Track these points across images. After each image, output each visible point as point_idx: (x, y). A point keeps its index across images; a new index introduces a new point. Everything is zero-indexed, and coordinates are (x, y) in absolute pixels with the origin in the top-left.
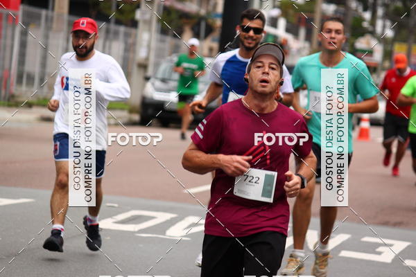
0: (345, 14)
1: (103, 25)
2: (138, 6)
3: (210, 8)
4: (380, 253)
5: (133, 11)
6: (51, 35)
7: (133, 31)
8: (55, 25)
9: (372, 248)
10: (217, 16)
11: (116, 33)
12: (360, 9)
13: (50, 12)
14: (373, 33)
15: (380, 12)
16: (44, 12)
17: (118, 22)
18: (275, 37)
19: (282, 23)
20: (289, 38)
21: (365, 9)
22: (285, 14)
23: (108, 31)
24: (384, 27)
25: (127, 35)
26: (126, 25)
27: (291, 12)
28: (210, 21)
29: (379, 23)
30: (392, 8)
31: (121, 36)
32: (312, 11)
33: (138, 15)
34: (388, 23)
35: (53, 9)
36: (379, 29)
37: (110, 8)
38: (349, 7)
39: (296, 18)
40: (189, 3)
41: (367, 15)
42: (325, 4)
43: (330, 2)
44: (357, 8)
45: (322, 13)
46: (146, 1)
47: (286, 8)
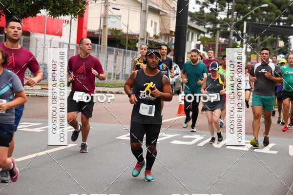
0: (229, 42)
1: (123, 50)
2: (138, 42)
3: (170, 41)
5: (136, 44)
6: (99, 55)
7: (136, 52)
8: (101, 51)
10: (172, 44)
11: (128, 53)
12: (236, 40)
13: (99, 45)
15: (245, 40)
16: (96, 45)
17: (129, 49)
19: (202, 46)
21: (238, 40)
22: (203, 43)
23: (125, 53)
24: (247, 47)
25: (133, 54)
26: (133, 50)
27: (205, 42)
28: (169, 47)
29: (244, 45)
30: (250, 38)
31: (131, 55)
32: (215, 42)
33: (138, 45)
34: (249, 46)
35: (101, 44)
37: (126, 42)
38: (231, 39)
39: (208, 45)
40: (160, 40)
41: (239, 43)
42: (220, 39)
43: (223, 37)
44: (235, 40)
45: (219, 42)
46: (141, 39)
47: (203, 40)
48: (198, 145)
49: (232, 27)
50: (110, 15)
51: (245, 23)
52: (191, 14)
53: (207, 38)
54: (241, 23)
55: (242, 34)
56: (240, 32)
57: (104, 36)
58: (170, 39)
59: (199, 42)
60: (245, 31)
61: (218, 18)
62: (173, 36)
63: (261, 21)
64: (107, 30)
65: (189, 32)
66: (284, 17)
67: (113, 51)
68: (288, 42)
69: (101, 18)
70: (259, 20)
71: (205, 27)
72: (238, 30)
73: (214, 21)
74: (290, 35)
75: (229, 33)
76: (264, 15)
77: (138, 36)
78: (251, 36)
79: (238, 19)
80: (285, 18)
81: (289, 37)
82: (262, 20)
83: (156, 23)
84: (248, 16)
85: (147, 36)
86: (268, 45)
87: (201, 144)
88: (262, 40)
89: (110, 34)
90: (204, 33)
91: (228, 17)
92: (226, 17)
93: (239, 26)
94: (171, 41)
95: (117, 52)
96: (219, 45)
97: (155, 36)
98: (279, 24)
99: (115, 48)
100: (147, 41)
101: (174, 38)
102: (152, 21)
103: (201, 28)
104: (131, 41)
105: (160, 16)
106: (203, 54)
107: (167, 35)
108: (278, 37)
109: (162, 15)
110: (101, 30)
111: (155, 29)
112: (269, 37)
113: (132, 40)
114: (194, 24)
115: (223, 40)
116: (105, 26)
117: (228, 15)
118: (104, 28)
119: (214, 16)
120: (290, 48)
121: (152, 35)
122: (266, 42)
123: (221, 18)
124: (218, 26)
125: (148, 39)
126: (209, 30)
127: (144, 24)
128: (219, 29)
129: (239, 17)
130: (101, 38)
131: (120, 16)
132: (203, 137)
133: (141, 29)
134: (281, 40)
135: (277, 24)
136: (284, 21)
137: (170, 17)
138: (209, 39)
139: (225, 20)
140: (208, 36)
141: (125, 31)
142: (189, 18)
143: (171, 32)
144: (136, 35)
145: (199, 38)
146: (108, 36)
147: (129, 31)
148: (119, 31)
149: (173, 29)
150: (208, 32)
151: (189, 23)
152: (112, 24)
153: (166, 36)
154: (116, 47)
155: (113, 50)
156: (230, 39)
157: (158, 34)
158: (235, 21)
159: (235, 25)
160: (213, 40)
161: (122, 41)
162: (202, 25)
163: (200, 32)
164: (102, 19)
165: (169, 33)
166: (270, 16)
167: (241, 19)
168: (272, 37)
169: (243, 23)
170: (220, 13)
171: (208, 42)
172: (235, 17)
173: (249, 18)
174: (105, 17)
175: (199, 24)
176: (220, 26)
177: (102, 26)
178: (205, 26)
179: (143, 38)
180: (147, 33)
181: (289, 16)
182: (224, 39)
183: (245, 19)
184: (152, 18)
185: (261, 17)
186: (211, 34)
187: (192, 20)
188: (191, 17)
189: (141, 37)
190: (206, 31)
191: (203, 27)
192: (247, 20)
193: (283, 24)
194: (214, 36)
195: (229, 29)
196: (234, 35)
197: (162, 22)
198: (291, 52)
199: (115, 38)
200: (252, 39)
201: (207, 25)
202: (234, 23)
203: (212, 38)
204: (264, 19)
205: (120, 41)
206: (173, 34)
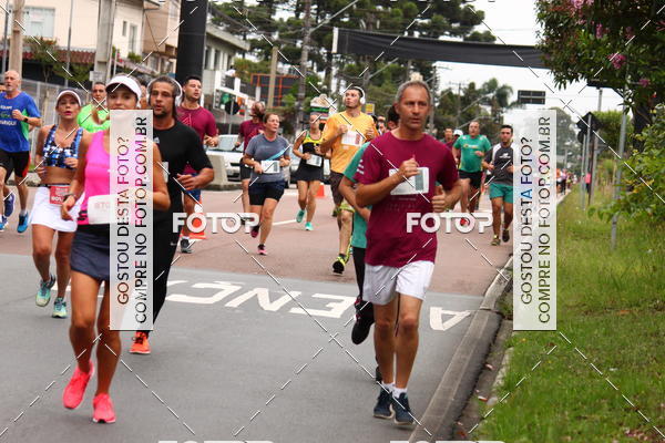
2: (92, 69)
3: (165, 69)
4: (330, 309)
5: (88, 73)
9: (322, 304)
12: (315, 68)
14: (327, 92)
15: (335, 70)
18: (231, 96)
19: (237, 82)
20: (245, 96)
21: (320, 69)
22: (240, 74)
24: (338, 86)
27: (246, 72)
29: (334, 82)
32: (268, 71)
33: (92, 77)
34: (343, 83)
36: (333, 88)
38: (304, 67)
39: (251, 79)
40: (143, 65)
41: (322, 75)
42: (280, 65)
43: (285, 62)
44: (312, 68)
45: (277, 73)
46: (100, 63)
47: (241, 68)
48: (228, 305)
49: (307, 38)
50: (28, 8)
51: (336, 31)
52: (214, 10)
53: (249, 64)
54: (327, 30)
55: (330, 56)
56: (323, 51)
57: (14, 53)
58: (167, 63)
59: (232, 72)
60: (334, 50)
61: (276, 17)
62: (172, 57)
63: (371, 26)
64: (22, 42)
65: (209, 48)
66: (422, 18)
67: (35, 91)
68: (431, 75)
69: (7, 14)
70: (367, 25)
71: (245, 39)
72: (320, 47)
73: (265, 25)
74: (435, 61)
75: (298, 53)
76: (377, 13)
77: (93, 55)
78: (348, 60)
79: (319, 21)
80: (426, 21)
81: (434, 65)
82: (375, 24)
83: (134, 28)
84: (342, 15)
85: (113, 57)
86: (387, 81)
87: (234, 303)
88: (373, 70)
89: (28, 51)
90: (243, 52)
91: (297, 15)
92: (293, 15)
93: (321, 37)
94: (168, 70)
95: (44, 92)
96: (277, 80)
97: (132, 58)
98: (411, 33)
99: (39, 83)
100: (113, 66)
101: (174, 61)
102: (125, 23)
103: (236, 40)
104: (76, 68)
105: (144, 10)
106: (241, 100)
107: (160, 55)
108: (410, 63)
109: (148, 9)
110: (9, 41)
111: (132, 42)
112: (389, 63)
113: (78, 64)
114: (220, 32)
115: (285, 68)
116: (16, 32)
117: (298, 12)
118: (14, 36)
119: (265, 13)
120: (436, 89)
121: (124, 55)
122: (381, 74)
123: (281, 19)
124: (276, 36)
125: (116, 63)
126: (254, 44)
127: (106, 27)
128: (277, 43)
129: (323, 17)
130: (8, 58)
131: (54, 10)
132: (238, 288)
133: (99, 40)
134: (415, 70)
135: (406, 34)
136: (422, 28)
137: (167, 14)
138: (255, 65)
139: (290, 22)
140: (252, 58)
141: (62, 44)
142: (209, 17)
143: (169, 47)
144: (87, 54)
145: (233, 64)
146: (25, 54)
147: (71, 45)
148: (50, 43)
149: (174, 42)
150: (251, 50)
151: (210, 29)
152: (32, 29)
153: (157, 58)
154: (42, 80)
155: (36, 86)
156: (302, 67)
157: (138, 52)
158: (313, 26)
159: (312, 36)
160: (263, 67)
161: (55, 67)
162: (238, 34)
163: (234, 49)
164: (11, 16)
165: (163, 49)
166: (392, 16)
167: (327, 22)
168: (397, 64)
169: (331, 31)
170: (280, 6)
171: (251, 71)
172: (314, 17)
173: (346, 20)
174: (17, 11)
175: (232, 31)
176: (280, 36)
177: (10, 32)
178: (245, 36)
179: (103, 60)
180: (114, 50)
181: (435, 16)
182: (288, 67)
183: (335, 22)
184: (125, 16)
185: (372, 18)
186: (260, 54)
187: (215, 22)
188: (213, 14)
189: (99, 57)
190: (248, 48)
191: (242, 38)
192: (340, 25)
193: (421, 35)
194: (266, 59)
195: (299, 44)
196: (311, 57)
197: (147, 25)
198: (437, 97)
199: (41, 60)
200: (350, 68)
201: (250, 33)
202: (312, 30)
203: (261, 63)
204: (378, 23)
205: (51, 67)
206: (174, 53)
